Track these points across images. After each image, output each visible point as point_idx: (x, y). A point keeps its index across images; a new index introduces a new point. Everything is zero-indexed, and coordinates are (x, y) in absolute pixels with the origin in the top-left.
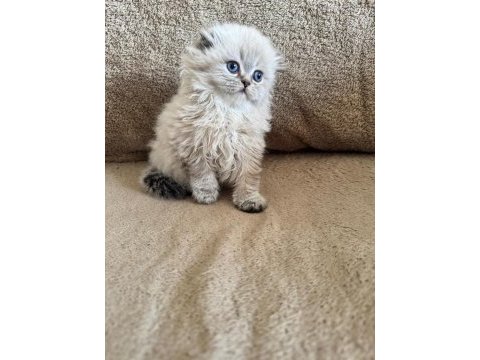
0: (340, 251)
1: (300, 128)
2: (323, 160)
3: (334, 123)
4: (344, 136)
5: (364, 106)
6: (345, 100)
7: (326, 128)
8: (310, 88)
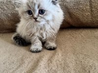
0: (83, 63)
1: (68, 19)
2: (77, 30)
3: (81, 17)
4: (84, 22)
5: (91, 11)
6: (84, 9)
7: (78, 19)
8: (72, 5)
